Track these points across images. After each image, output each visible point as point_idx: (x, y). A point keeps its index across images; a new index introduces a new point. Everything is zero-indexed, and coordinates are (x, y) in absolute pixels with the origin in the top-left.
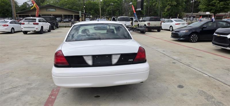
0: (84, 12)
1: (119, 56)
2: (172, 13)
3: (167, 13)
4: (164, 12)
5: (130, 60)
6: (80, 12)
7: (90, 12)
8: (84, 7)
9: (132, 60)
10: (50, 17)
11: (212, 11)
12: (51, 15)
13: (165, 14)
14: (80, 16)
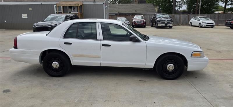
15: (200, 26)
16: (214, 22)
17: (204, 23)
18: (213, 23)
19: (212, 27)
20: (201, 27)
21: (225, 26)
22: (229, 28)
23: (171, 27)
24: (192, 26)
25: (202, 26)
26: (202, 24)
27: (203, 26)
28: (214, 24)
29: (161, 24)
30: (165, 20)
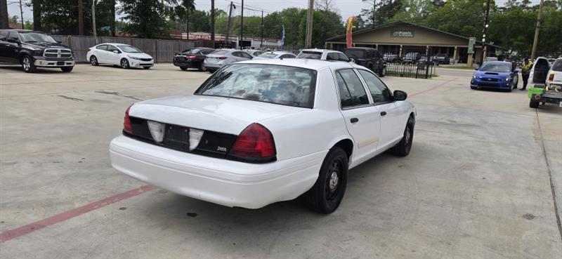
0: (484, 40)
1: (201, 134)
5: (220, 148)
6: (472, 40)
7: (512, 40)
8: (487, 26)
9: (225, 149)
10: (364, 50)
12: (374, 46)
14: (470, 50)
15: (125, 64)
16: (151, 57)
17: (134, 58)
18: (149, 60)
19: (147, 67)
20: (128, 67)
21: (172, 65)
22: (179, 68)
23: (67, 70)
24: (97, 64)
25: (131, 65)
26: (130, 61)
27: (134, 66)
28: (152, 62)
29: (47, 59)
30: (56, 51)
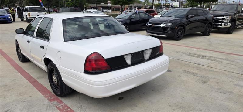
2: (77, 3)
3: (71, 3)
4: (69, 3)
11: (120, 3)
13: (69, 4)
